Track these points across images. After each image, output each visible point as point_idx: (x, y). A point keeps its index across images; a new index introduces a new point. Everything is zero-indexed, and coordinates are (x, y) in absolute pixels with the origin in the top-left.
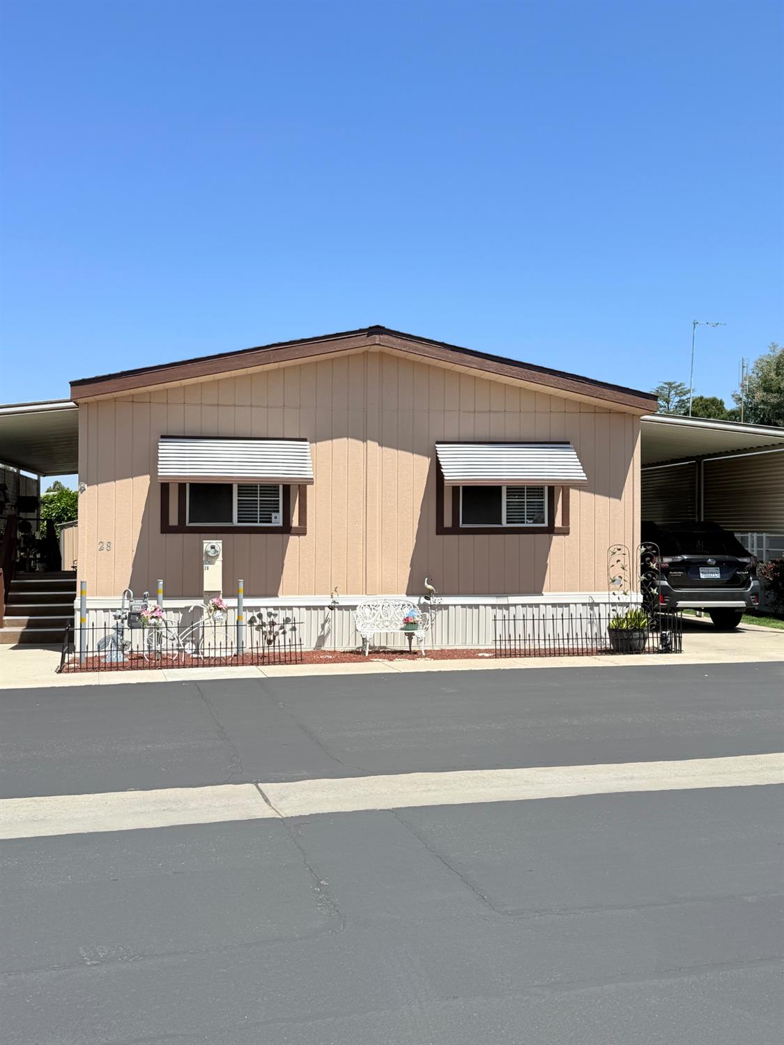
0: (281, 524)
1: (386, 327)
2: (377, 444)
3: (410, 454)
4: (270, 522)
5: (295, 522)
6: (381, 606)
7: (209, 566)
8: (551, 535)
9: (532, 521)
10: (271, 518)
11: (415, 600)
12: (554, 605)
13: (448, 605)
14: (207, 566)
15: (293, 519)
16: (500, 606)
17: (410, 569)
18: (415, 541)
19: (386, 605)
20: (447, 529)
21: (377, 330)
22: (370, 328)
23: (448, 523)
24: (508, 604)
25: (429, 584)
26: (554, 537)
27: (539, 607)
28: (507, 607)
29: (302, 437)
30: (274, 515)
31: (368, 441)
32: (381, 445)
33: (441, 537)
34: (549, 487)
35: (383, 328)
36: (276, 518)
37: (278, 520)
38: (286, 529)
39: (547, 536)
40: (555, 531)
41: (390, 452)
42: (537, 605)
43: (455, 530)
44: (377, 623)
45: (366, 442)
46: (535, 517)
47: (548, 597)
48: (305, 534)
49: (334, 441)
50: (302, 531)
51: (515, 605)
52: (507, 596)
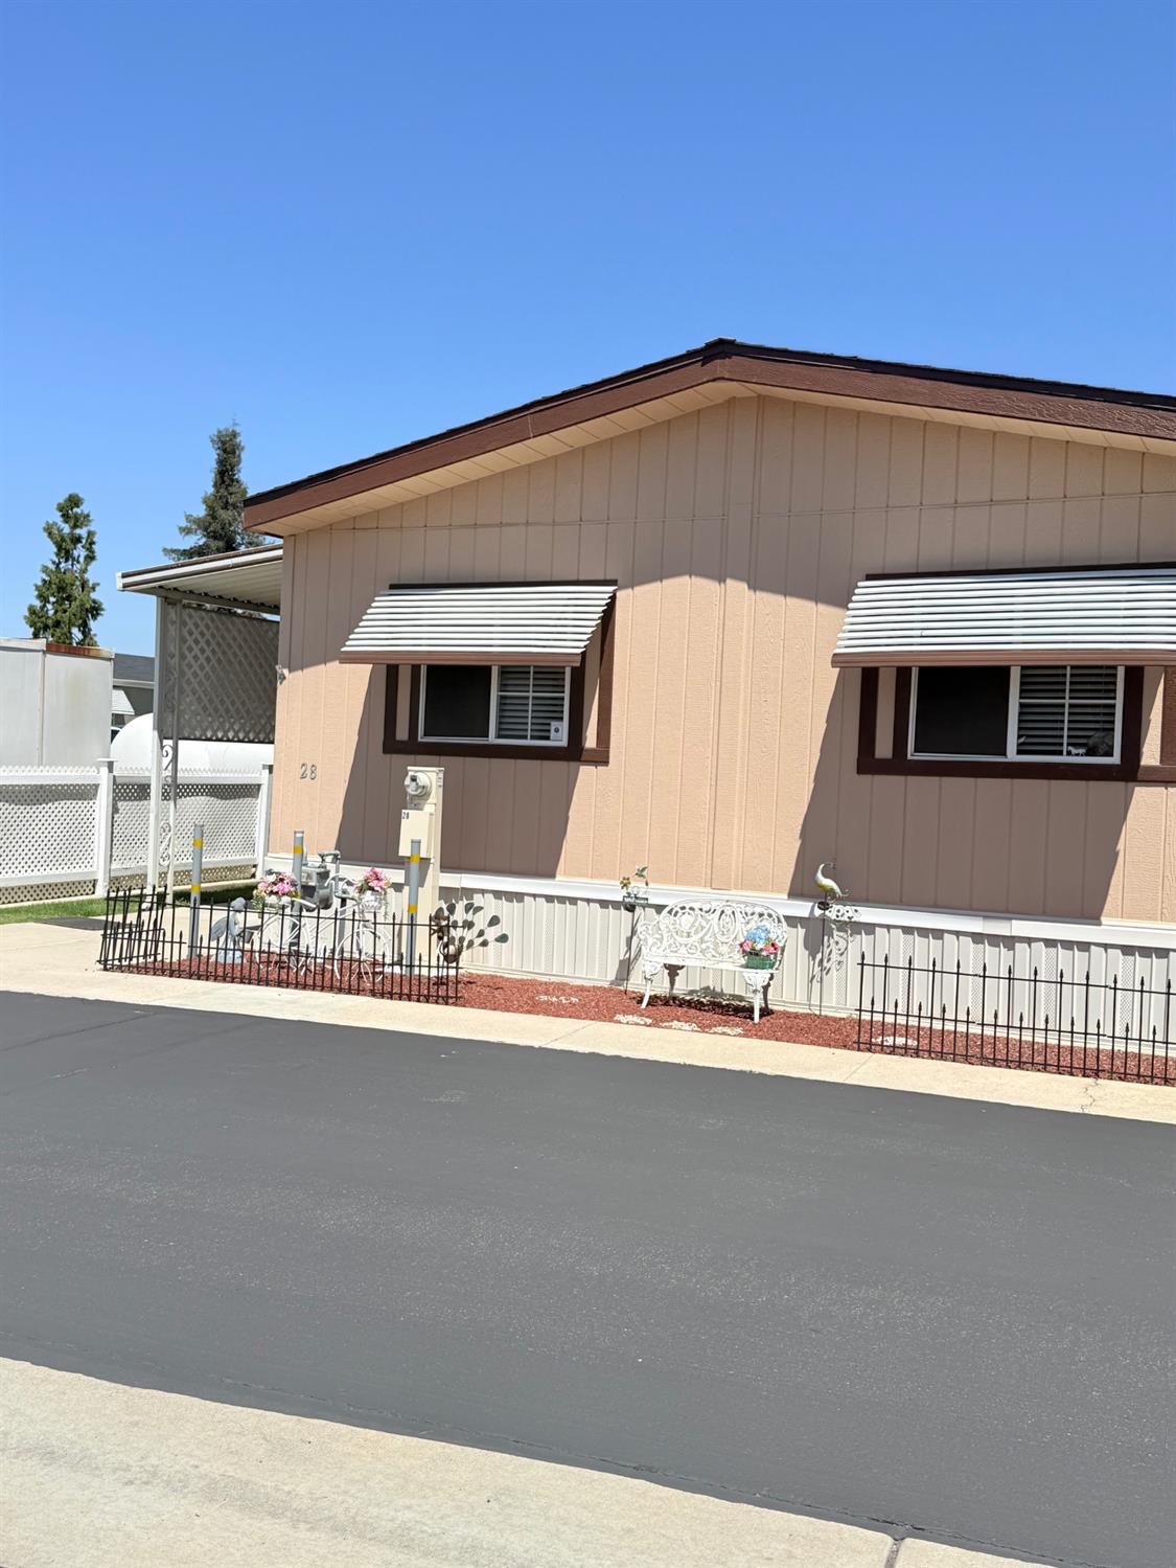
0: (564, 743)
1: (739, 340)
2: (745, 586)
3: (811, 604)
4: (548, 738)
5: (591, 741)
6: (718, 913)
7: (410, 812)
8: (1130, 784)
9: (1082, 751)
10: (549, 731)
11: (803, 909)
12: (1128, 950)
13: (874, 925)
14: (406, 811)
15: (588, 734)
16: (995, 940)
17: (800, 842)
18: (812, 785)
19: (728, 911)
20: (883, 761)
21: (720, 349)
22: (709, 346)
23: (884, 748)
24: (1013, 937)
25: (825, 875)
26: (1137, 789)
27: (1088, 950)
28: (1010, 942)
29: (608, 578)
30: (554, 724)
31: (729, 581)
32: (753, 587)
33: (868, 778)
34: (1129, 670)
35: (732, 343)
36: (557, 730)
37: (560, 737)
38: (574, 752)
39: (1120, 785)
40: (1140, 776)
41: (772, 603)
42: (1085, 946)
43: (898, 765)
44: (704, 946)
45: (725, 581)
46: (1091, 742)
47: (1113, 928)
48: (606, 762)
49: (665, 582)
50: (601, 758)
51: (1029, 941)
52: (1011, 919)
